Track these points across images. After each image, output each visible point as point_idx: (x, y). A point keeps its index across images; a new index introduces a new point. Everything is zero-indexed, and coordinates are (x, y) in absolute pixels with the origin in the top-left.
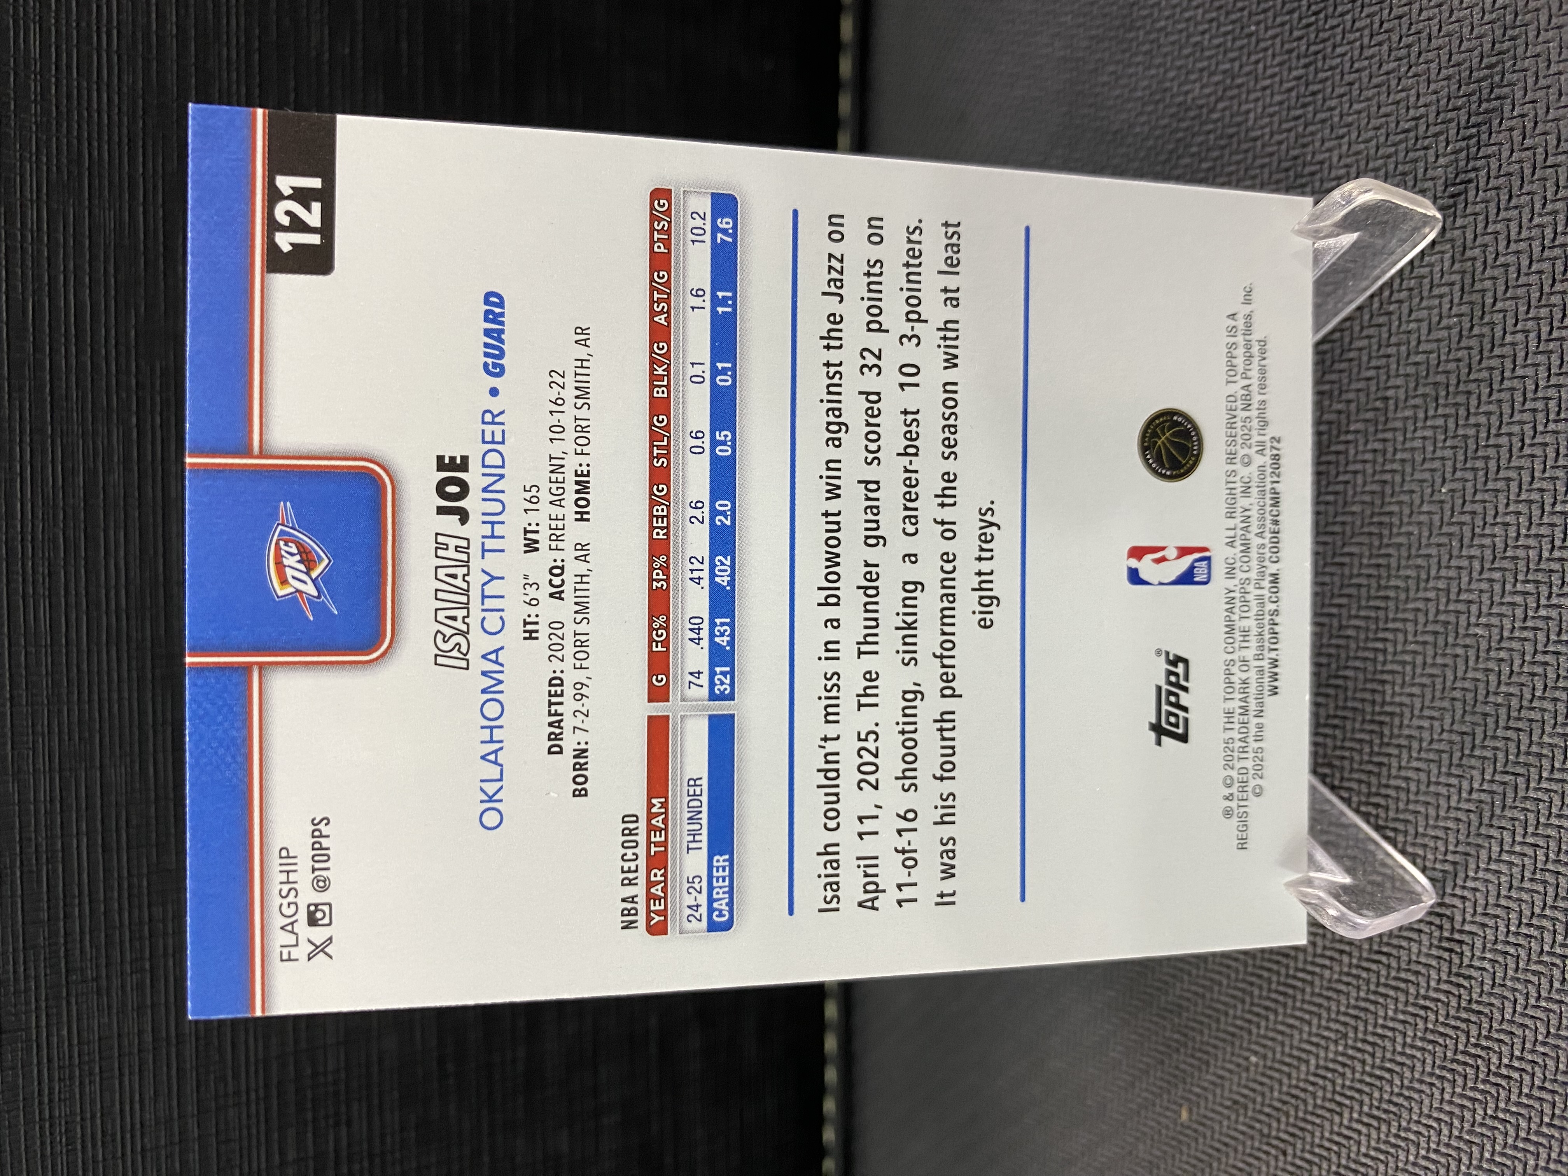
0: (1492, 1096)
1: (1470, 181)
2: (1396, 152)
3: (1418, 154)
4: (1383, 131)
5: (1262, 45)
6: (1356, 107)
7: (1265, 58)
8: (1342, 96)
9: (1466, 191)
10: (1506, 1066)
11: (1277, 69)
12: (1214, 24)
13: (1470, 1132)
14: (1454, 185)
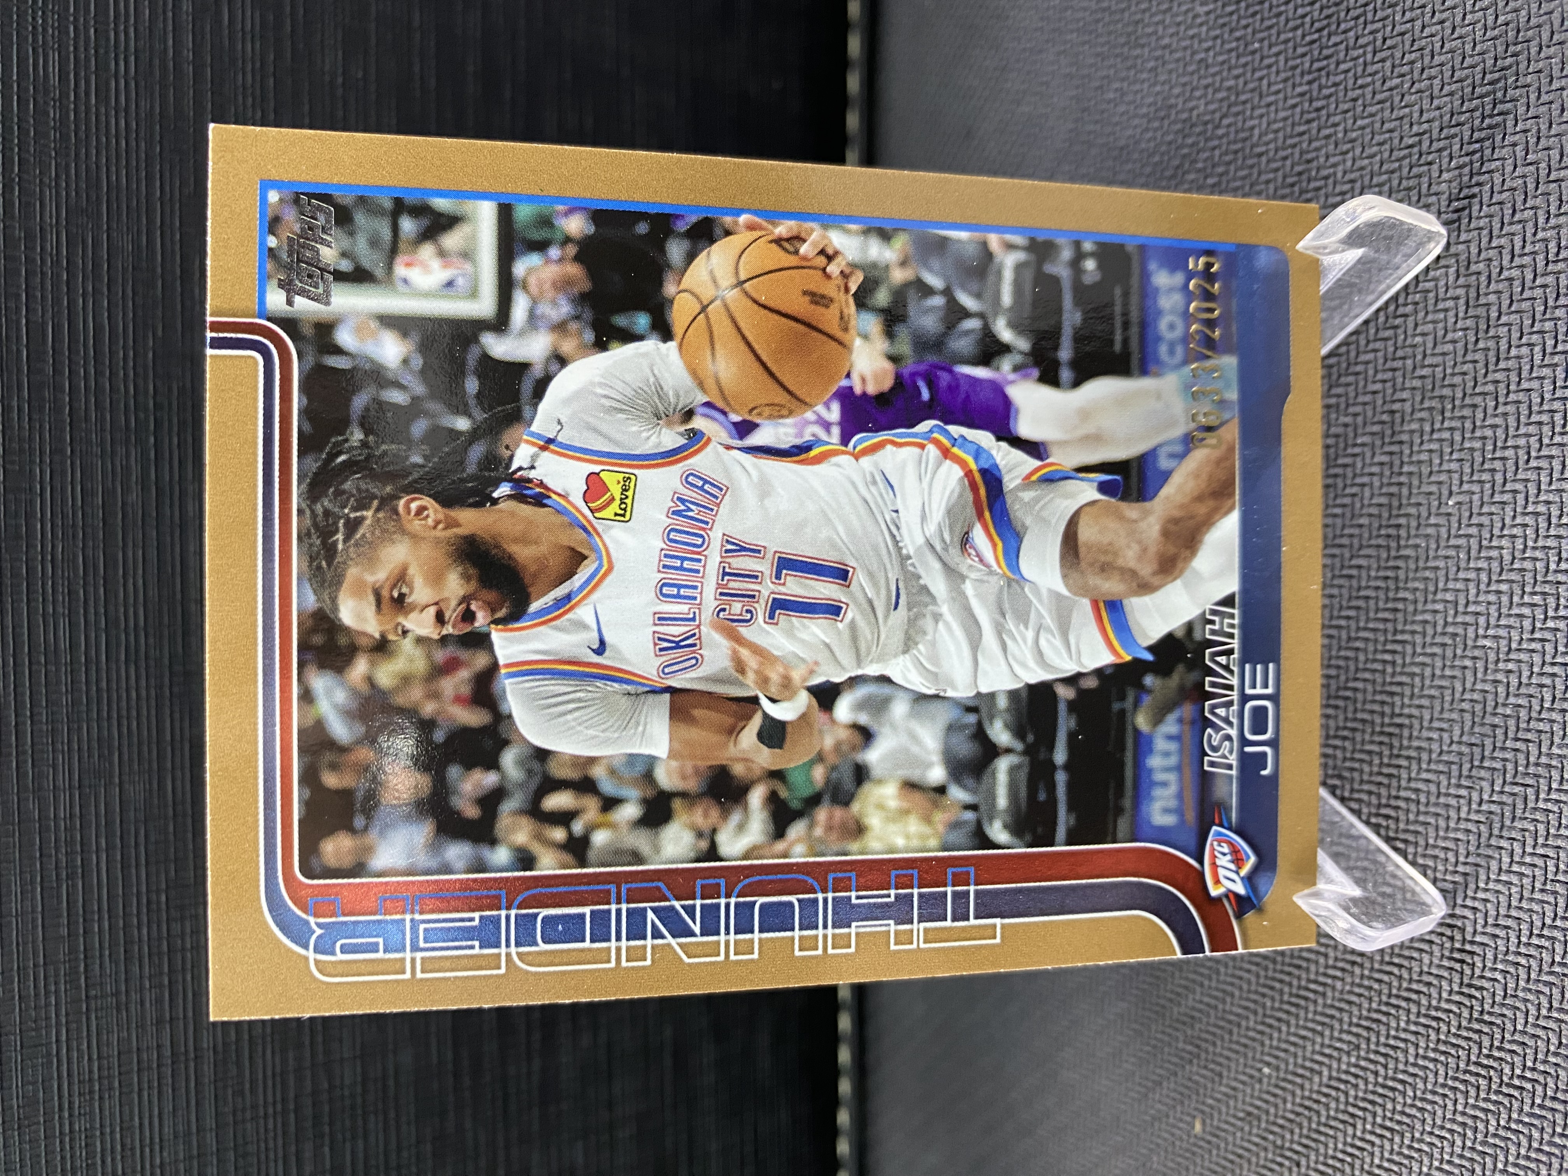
0: (1505, 1107)
1: (1474, 196)
2: (1400, 167)
3: (1422, 169)
4: (1387, 146)
5: (1267, 62)
6: (1360, 123)
7: (1268, 75)
8: (1347, 111)
9: (1470, 206)
10: (1519, 1077)
11: (1281, 86)
12: (1219, 41)
13: (1484, 1143)
14: (1458, 199)
